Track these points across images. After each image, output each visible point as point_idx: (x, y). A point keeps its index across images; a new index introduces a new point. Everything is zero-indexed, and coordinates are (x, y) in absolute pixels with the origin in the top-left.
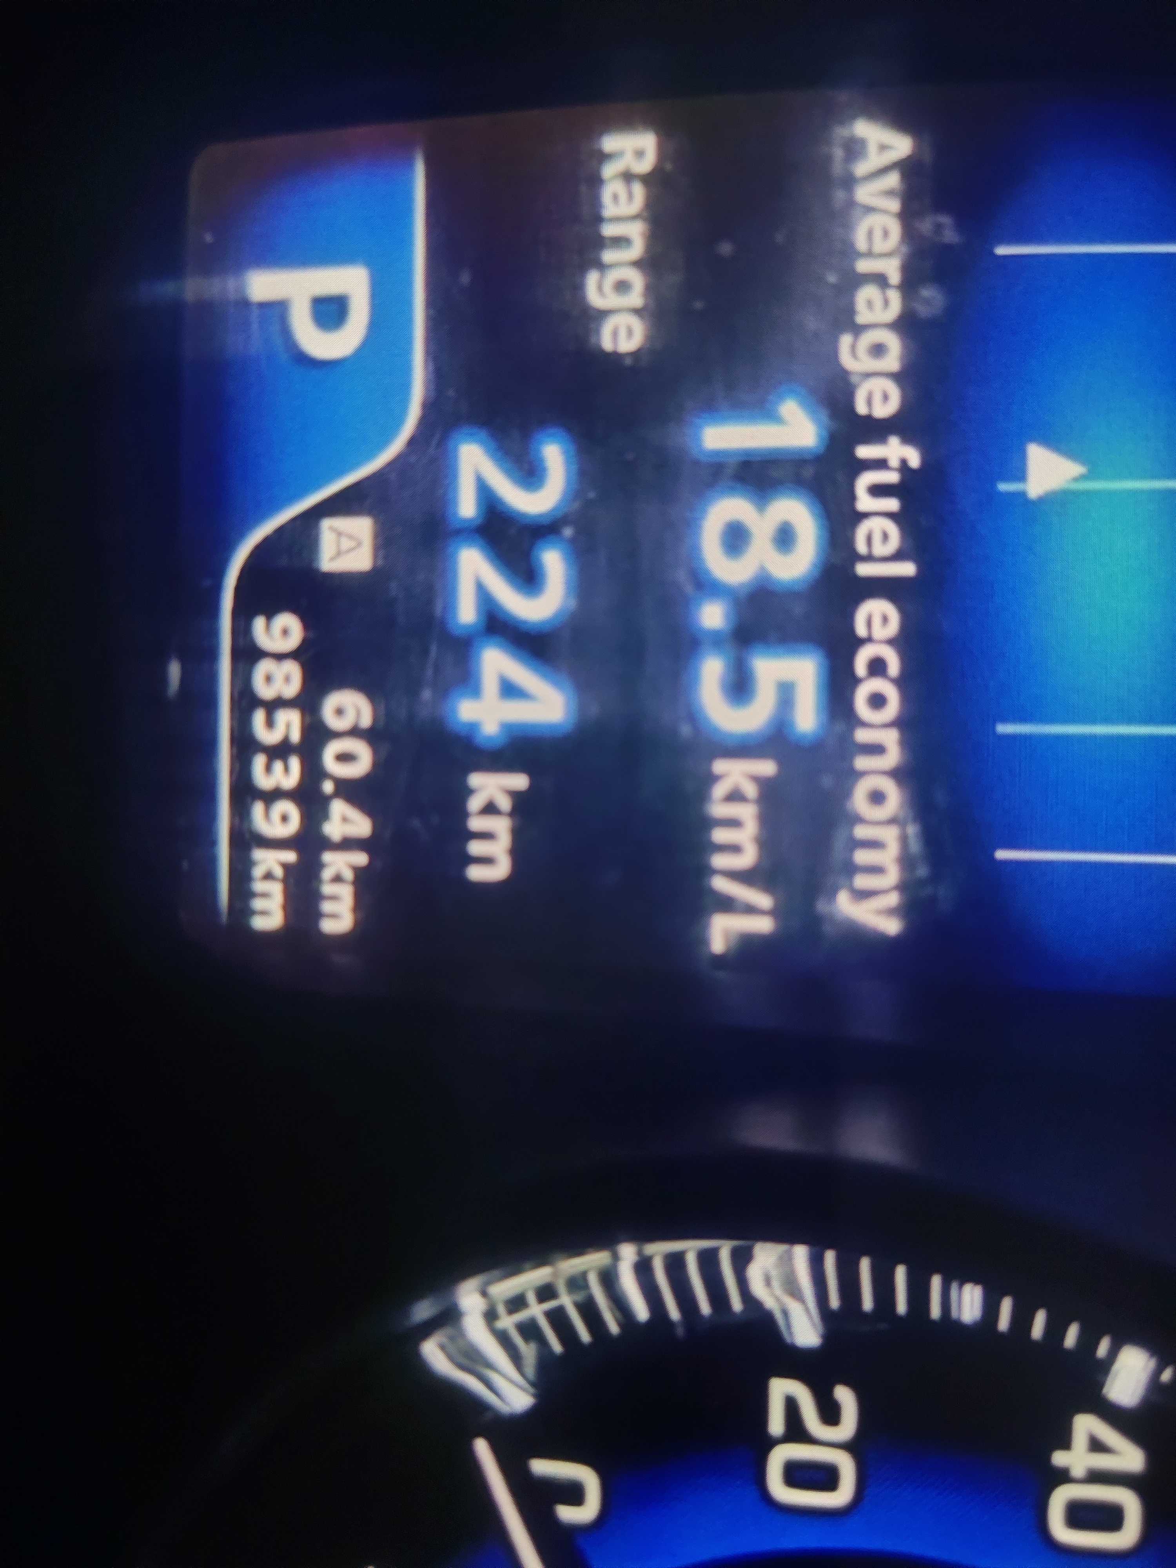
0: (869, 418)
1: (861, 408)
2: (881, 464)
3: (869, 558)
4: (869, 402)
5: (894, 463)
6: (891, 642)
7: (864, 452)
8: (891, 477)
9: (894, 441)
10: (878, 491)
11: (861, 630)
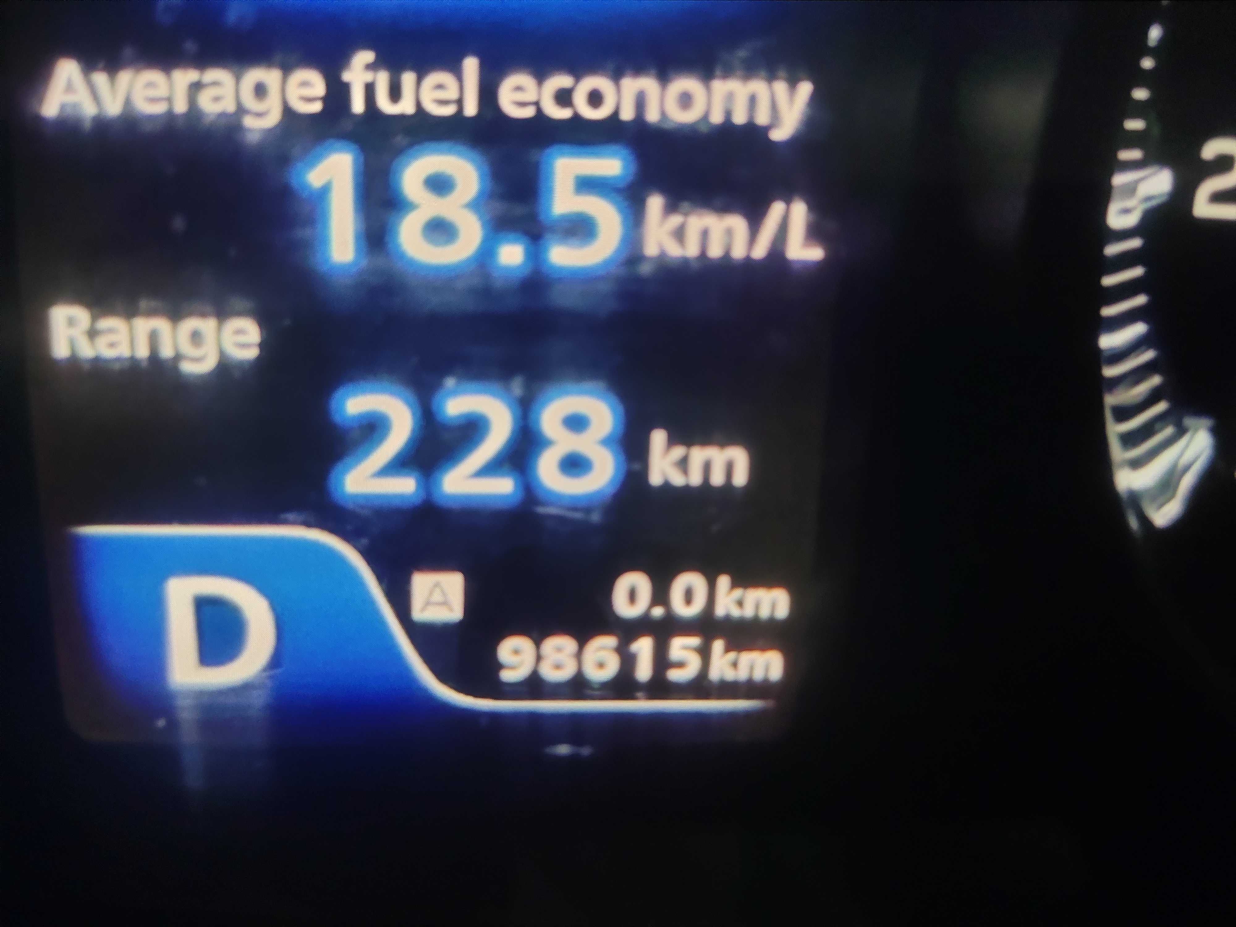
0: (325, 100)
1: (316, 107)
2: (370, 90)
3: (460, 102)
4: (310, 100)
5: (369, 77)
6: (540, 82)
7: (358, 106)
8: (382, 80)
9: (347, 76)
10: (395, 94)
11: (528, 112)
